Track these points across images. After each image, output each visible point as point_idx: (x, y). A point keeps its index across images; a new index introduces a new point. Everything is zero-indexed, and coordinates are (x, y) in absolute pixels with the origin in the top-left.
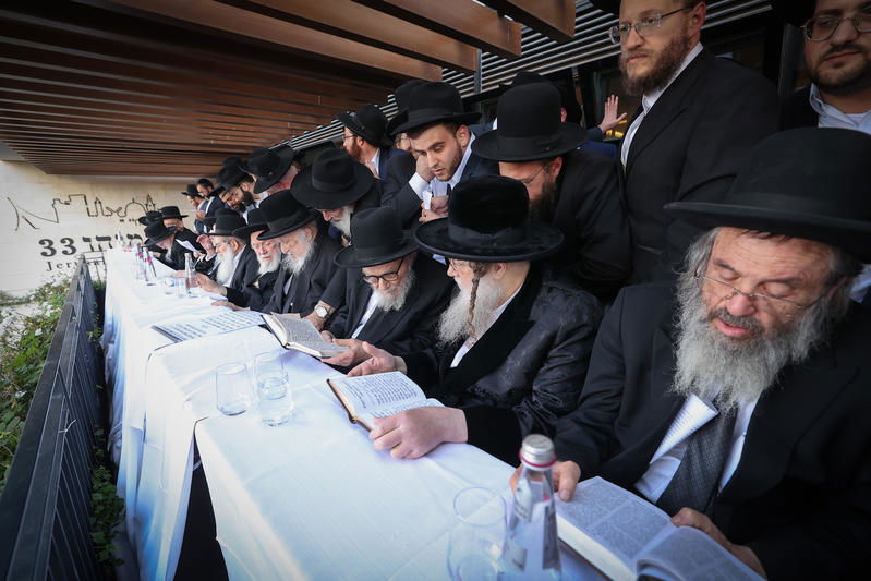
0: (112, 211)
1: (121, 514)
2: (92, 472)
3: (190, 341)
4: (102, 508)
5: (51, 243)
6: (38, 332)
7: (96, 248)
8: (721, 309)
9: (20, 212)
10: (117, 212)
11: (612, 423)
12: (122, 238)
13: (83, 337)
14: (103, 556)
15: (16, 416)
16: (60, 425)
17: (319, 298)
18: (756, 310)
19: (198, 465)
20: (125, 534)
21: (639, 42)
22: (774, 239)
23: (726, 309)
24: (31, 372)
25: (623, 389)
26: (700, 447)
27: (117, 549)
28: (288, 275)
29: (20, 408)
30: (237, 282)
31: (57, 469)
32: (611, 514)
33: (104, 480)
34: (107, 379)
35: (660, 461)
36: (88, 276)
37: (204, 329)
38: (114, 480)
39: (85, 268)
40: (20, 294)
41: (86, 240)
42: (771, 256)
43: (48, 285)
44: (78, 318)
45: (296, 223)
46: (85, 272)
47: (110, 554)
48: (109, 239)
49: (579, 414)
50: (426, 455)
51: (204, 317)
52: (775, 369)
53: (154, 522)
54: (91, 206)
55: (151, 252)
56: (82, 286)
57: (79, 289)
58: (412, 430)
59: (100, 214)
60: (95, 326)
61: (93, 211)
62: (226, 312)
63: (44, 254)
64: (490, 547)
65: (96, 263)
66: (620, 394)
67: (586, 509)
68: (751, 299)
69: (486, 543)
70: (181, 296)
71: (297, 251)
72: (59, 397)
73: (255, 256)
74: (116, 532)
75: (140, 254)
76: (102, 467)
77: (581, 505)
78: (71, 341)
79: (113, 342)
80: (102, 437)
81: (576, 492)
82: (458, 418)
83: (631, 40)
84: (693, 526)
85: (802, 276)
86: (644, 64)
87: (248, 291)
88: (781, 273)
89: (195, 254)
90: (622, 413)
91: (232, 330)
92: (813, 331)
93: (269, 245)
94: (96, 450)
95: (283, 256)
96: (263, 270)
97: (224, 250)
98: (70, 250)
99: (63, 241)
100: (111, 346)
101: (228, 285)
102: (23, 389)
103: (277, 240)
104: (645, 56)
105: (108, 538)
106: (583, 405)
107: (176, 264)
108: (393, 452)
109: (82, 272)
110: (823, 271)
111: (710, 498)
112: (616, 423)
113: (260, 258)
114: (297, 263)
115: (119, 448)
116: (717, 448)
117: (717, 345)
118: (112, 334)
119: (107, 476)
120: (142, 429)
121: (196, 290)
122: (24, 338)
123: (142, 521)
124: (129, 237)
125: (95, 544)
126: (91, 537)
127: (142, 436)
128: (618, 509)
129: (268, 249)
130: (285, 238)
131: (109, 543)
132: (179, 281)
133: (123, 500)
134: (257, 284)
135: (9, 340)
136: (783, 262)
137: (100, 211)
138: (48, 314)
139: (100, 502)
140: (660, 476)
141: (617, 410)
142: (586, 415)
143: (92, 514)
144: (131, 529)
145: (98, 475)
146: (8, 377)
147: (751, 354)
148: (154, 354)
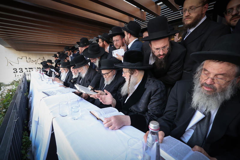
0: (33, 61)
1: (31, 145)
2: (23, 133)
3: (52, 96)
4: (25, 143)
5: (16, 69)
6: (11, 93)
7: (28, 71)
8: (204, 83)
9: (9, 61)
10: (35, 61)
11: (174, 119)
12: (36, 68)
13: (23, 95)
14: (25, 158)
15: (2, 116)
16: (14, 119)
17: (89, 85)
18: (214, 83)
19: (53, 132)
20: (31, 151)
21: (189, 14)
22: (220, 62)
23: (206, 83)
24: (8, 104)
25: (177, 109)
26: (200, 126)
27: (29, 156)
28: (81, 78)
29: (4, 114)
30: (66, 80)
31: (13, 131)
32: (174, 147)
33: (26, 135)
34: (29, 107)
35: (188, 130)
36: (26, 78)
37: (57, 93)
38: (29, 136)
39: (25, 76)
40: (7, 83)
41: (26, 69)
42: (218, 67)
43: (14, 80)
44: (22, 89)
45: (83, 64)
46: (25, 77)
47: (26, 157)
48: (32, 68)
49: (164, 117)
50: (119, 129)
51: (57, 90)
52: (221, 102)
53: (39, 148)
54: (28, 60)
55: (43, 72)
56: (24, 81)
57: (23, 81)
58: (115, 121)
59: (30, 62)
60: (27, 92)
61: (28, 61)
62: (63, 88)
63: (14, 72)
64: (138, 156)
65: (28, 75)
66: (176, 111)
67: (166, 145)
68: (213, 79)
69: (137, 155)
70: (51, 84)
71: (83, 72)
72: (15, 111)
73: (72, 73)
74: (29, 151)
75: (40, 72)
76: (26, 132)
77: (165, 144)
78: (19, 96)
79: (31, 97)
80: (26, 123)
81: (163, 140)
82: (128, 118)
83: (187, 14)
84: (199, 151)
85: (227, 73)
86: (190, 20)
87: (70, 83)
88: (221, 72)
89: (55, 73)
90: (177, 116)
91: (64, 93)
92: (231, 90)
93: (76, 70)
94: (25, 127)
95: (79, 73)
96: (74, 77)
97: (63, 71)
98: (21, 71)
99: (20, 69)
100: (31, 98)
101: (64, 81)
102: (5, 109)
103: (78, 69)
104: (190, 18)
105: (26, 152)
106: (165, 114)
107: (50, 75)
108: (110, 128)
109: (24, 77)
110: (233, 72)
111: (204, 141)
112: (175, 120)
113: (73, 74)
114: (83, 75)
115: (31, 126)
116: (205, 126)
117: (203, 94)
118: (31, 94)
119: (27, 134)
120: (37, 121)
121: (55, 82)
122: (7, 95)
123: (36, 148)
124: (38, 68)
125: (22, 154)
126: (21, 152)
127: (38, 123)
128: (176, 146)
129: (75, 71)
130: (80, 68)
131: (27, 154)
132: (51, 79)
133: (31, 141)
134: (72, 81)
135: (3, 95)
136: (221, 69)
137: (30, 61)
138: (14, 88)
139: (24, 142)
140: (188, 135)
141: (175, 116)
142: (166, 117)
143: (22, 146)
144: (33, 150)
145: (25, 134)
146: (2, 105)
147: (213, 96)
148: (42, 99)
